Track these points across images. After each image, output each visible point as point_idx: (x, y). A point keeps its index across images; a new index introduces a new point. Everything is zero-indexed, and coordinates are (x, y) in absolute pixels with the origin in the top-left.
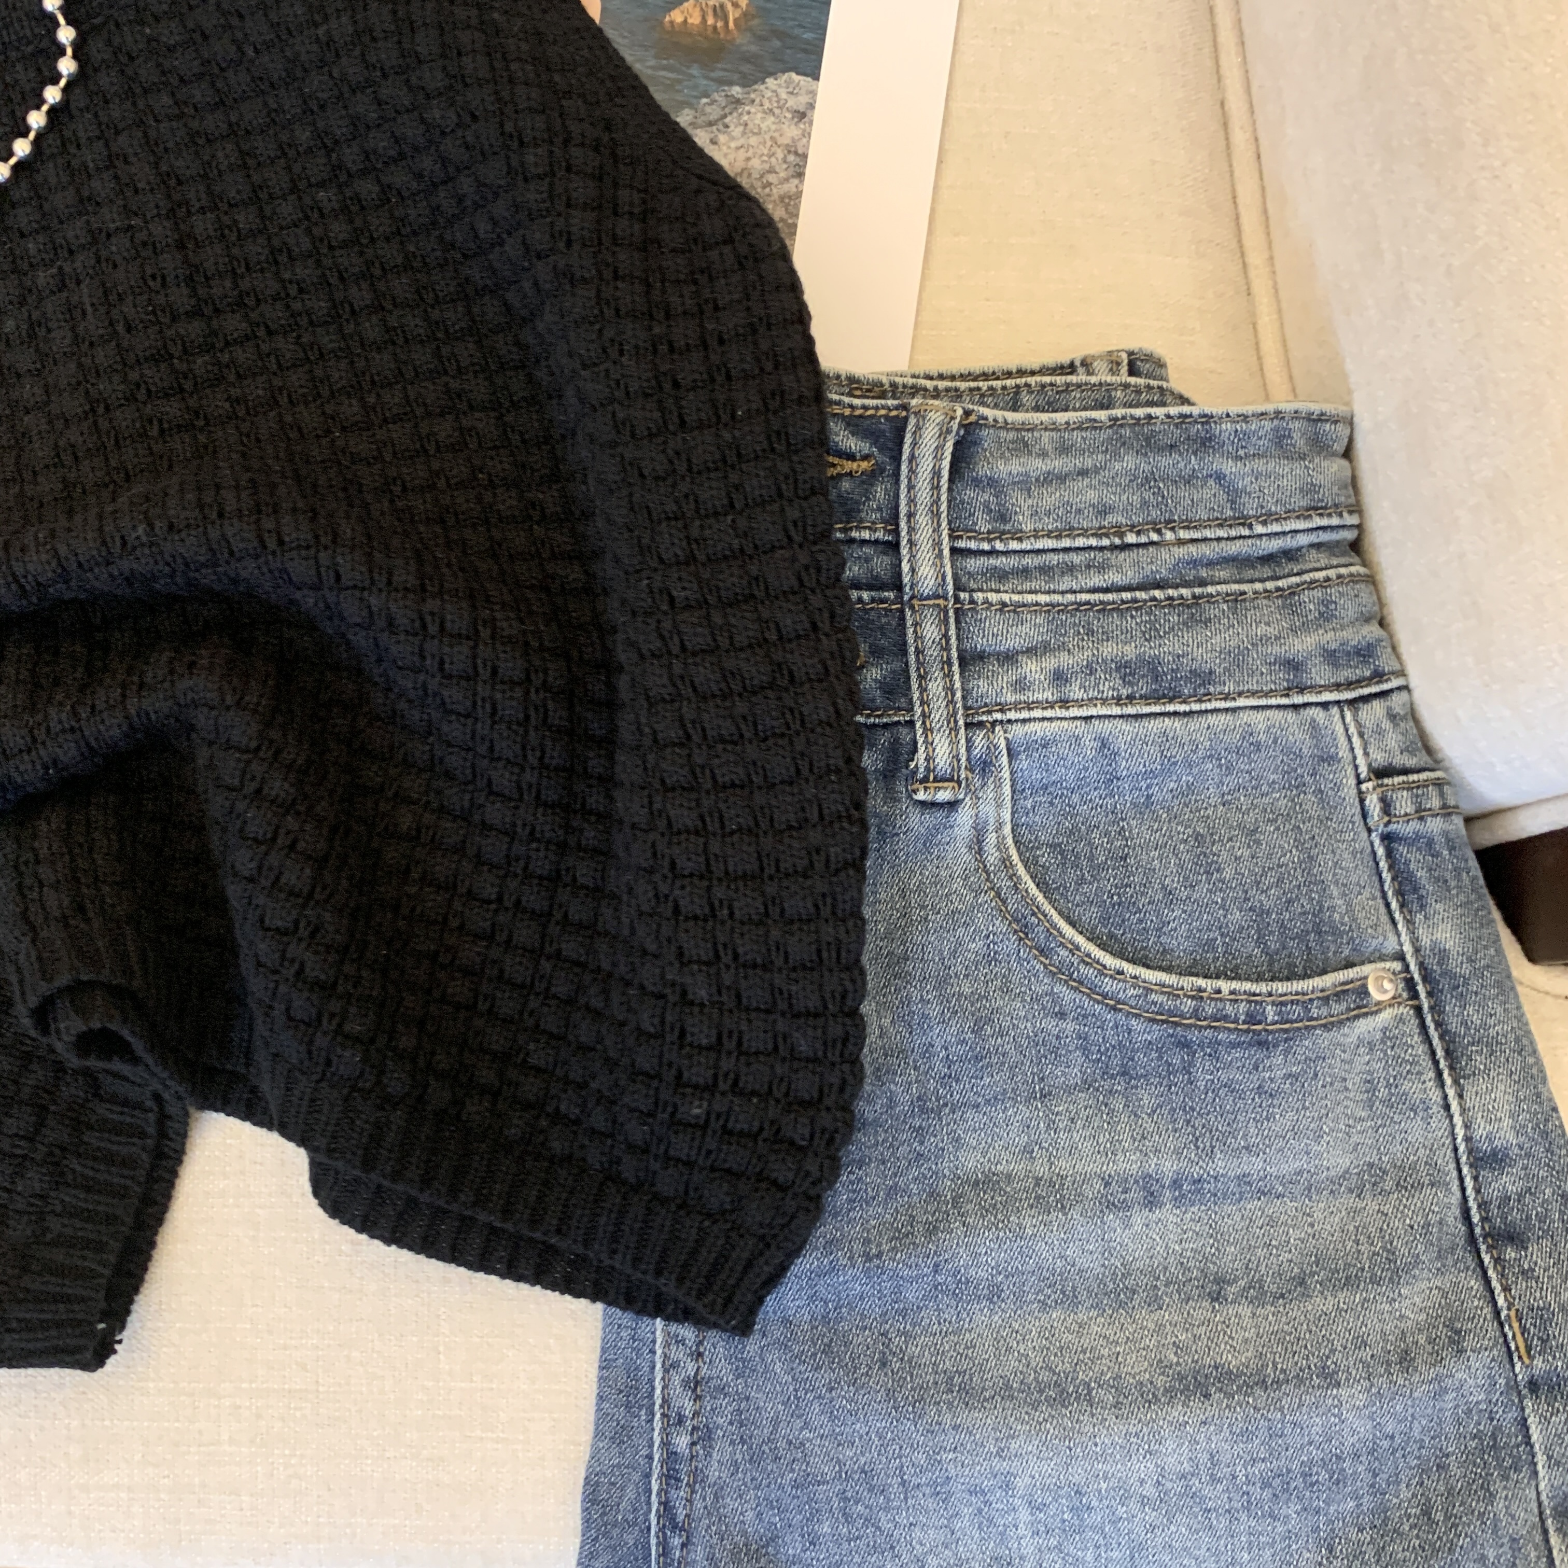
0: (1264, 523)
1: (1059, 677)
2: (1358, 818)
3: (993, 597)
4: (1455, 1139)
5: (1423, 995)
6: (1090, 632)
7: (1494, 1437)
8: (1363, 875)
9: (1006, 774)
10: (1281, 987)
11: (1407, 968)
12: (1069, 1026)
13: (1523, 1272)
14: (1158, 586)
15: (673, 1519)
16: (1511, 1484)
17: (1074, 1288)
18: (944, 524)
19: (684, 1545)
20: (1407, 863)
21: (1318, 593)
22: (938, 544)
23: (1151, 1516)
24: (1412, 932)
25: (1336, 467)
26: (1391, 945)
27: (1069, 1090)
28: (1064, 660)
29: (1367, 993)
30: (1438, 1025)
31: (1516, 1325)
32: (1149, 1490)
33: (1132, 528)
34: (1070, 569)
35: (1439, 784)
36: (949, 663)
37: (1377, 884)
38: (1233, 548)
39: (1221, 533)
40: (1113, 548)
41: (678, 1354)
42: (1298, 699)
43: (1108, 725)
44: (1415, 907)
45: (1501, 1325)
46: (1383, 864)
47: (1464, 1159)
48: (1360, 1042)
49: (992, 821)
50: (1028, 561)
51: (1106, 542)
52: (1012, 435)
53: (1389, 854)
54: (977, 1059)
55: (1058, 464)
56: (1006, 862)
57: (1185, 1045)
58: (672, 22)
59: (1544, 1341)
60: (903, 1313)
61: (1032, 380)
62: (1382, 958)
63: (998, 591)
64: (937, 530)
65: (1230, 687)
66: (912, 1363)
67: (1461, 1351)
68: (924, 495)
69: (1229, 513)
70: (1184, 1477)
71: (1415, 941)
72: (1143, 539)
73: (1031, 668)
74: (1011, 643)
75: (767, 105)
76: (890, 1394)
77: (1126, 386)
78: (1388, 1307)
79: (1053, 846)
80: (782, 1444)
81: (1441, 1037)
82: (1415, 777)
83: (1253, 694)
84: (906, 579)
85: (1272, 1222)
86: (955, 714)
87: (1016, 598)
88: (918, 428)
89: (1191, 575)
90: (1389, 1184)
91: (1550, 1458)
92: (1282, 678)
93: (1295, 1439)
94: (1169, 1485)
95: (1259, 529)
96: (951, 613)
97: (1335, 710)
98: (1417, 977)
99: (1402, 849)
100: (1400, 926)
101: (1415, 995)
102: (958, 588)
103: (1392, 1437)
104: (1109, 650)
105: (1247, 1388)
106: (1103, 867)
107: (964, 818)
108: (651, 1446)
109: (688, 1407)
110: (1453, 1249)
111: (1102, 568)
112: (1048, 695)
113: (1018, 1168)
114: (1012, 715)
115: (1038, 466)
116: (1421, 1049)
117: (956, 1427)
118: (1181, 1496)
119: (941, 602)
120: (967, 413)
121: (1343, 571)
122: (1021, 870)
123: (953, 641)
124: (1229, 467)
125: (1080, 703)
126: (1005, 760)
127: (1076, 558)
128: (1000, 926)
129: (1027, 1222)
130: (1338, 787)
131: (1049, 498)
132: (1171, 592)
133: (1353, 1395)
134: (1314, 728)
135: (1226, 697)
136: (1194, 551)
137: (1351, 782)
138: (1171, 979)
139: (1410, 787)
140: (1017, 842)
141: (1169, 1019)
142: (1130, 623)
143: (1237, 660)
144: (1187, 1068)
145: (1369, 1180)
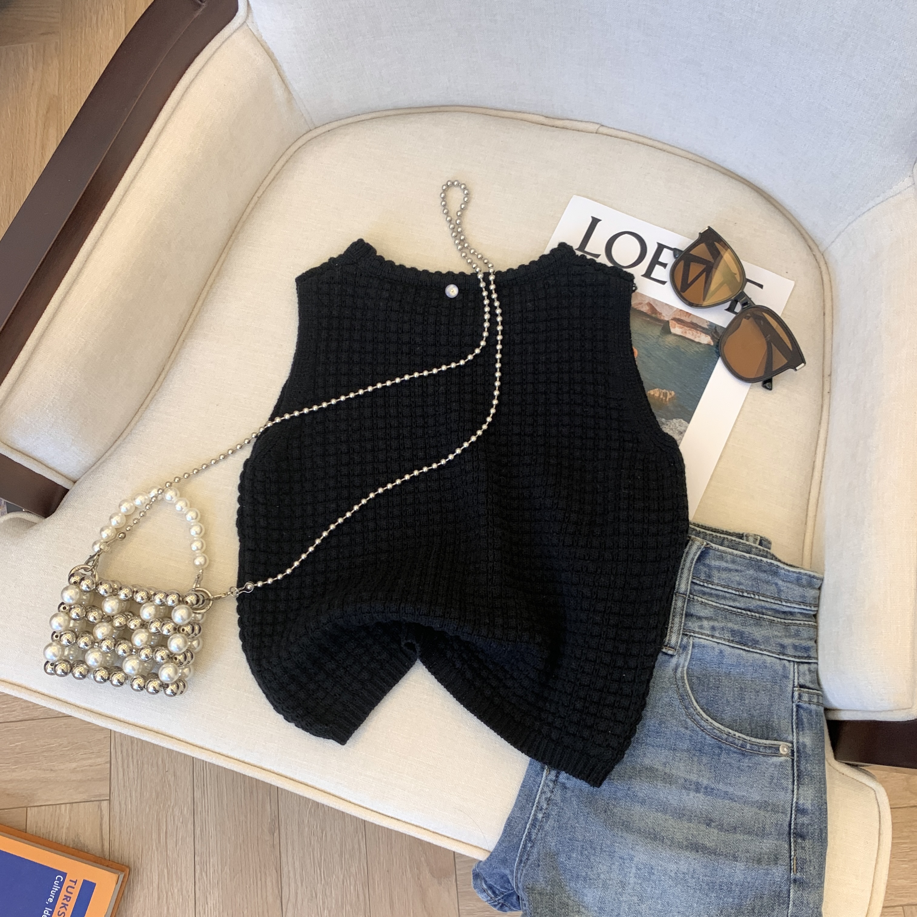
0: (786, 602)
1: (713, 628)
2: (790, 697)
3: (700, 599)
4: (792, 802)
5: (795, 756)
6: (726, 618)
7: (779, 893)
8: (787, 715)
9: (690, 652)
10: (753, 739)
11: (793, 747)
12: (688, 732)
13: (802, 847)
14: (750, 611)
15: (530, 838)
16: (780, 908)
17: (667, 809)
18: (691, 574)
19: (531, 847)
20: (802, 715)
21: (796, 627)
22: (688, 579)
23: (671, 882)
24: (798, 736)
25: (813, 593)
26: (790, 738)
27: (683, 750)
28: (716, 624)
29: (779, 750)
30: (798, 766)
31: (795, 861)
32: (673, 874)
33: (747, 591)
34: (725, 598)
35: (818, 695)
36: (682, 615)
37: (791, 719)
38: (775, 607)
39: (773, 601)
40: (739, 595)
41: (546, 789)
42: (781, 657)
43: (723, 647)
44: (801, 729)
45: (791, 860)
46: (794, 714)
47: (794, 808)
48: (773, 764)
49: (681, 664)
50: (713, 591)
51: (737, 593)
52: (719, 553)
53: (797, 711)
54: (657, 733)
55: (730, 566)
56: (682, 678)
57: (720, 748)
58: (650, 394)
59: (802, 869)
60: (615, 799)
61: (729, 537)
62: (786, 741)
63: (702, 598)
64: (689, 575)
65: (762, 647)
66: (613, 814)
67: (777, 864)
69: (777, 596)
70: (684, 873)
71: (798, 739)
72: (749, 596)
73: (705, 623)
74: (702, 614)
75: (671, 427)
76: (605, 821)
77: (757, 548)
78: (758, 844)
79: (698, 678)
80: (569, 826)
81: (798, 770)
82: (811, 691)
83: (769, 651)
84: (677, 587)
85: (731, 808)
86: (680, 629)
87: (706, 601)
88: (692, 545)
89: (760, 610)
90: (769, 809)
91: (794, 903)
92: (779, 649)
93: (720, 873)
94: (679, 875)
95: (784, 603)
96: (686, 600)
97: (792, 663)
98: (795, 750)
99: (802, 711)
100: (794, 733)
101: (793, 755)
102: (691, 593)
103: (749, 883)
104: (730, 625)
105: (710, 853)
106: (711, 688)
107: (674, 661)
108: (530, 814)
109: (545, 806)
110: (783, 834)
111: (734, 600)
112: (708, 632)
113: (660, 768)
114: (696, 635)
115: (724, 564)
116: (790, 772)
117: (621, 837)
118: (682, 879)
119: (684, 596)
120: (708, 544)
121: (806, 623)
122: (686, 681)
123: (685, 608)
124: (780, 583)
125: (717, 638)
126: (691, 648)
127: (728, 595)
128: (676, 696)
129: (659, 784)
130: (787, 686)
131: (724, 575)
132: (753, 614)
133: (740, 865)
134: (784, 666)
135: (761, 650)
136: (763, 604)
137: (791, 686)
138: (722, 727)
139: (808, 693)
140: (687, 673)
141: (718, 738)
142: (738, 619)
143: (767, 640)
144: (719, 755)
145: (764, 806)
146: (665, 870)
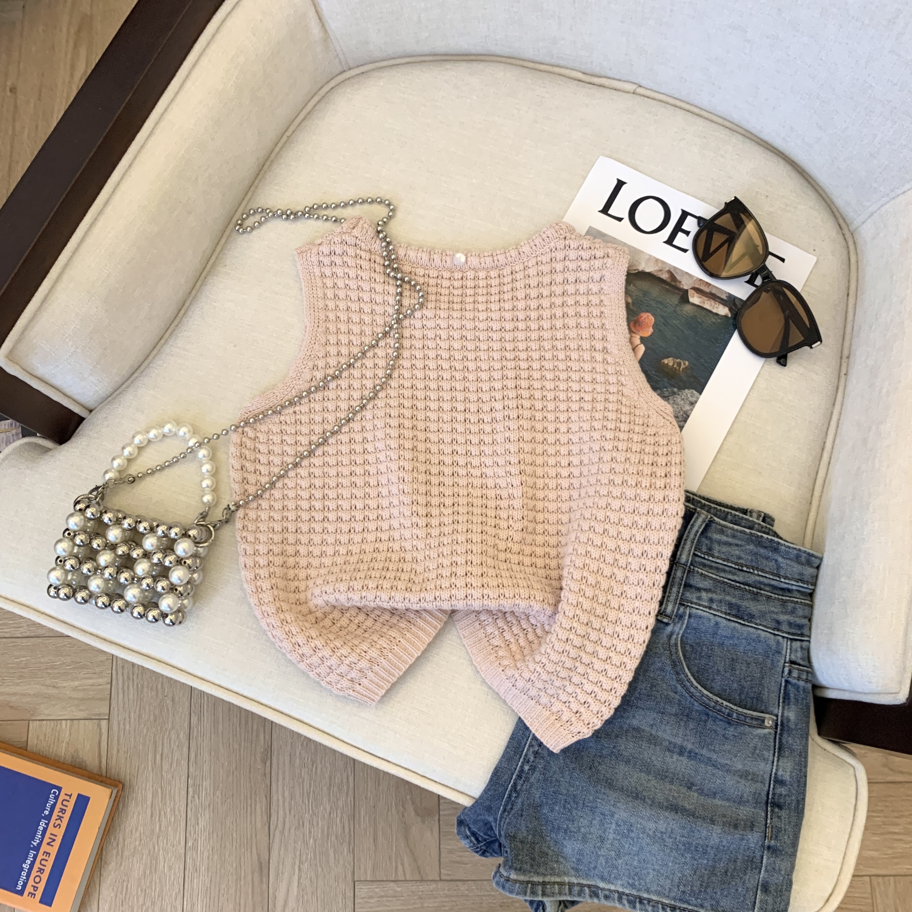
0: (784, 579)
1: (711, 600)
2: (780, 673)
3: (700, 571)
4: (772, 773)
5: (779, 729)
6: (724, 591)
7: (752, 858)
8: (776, 689)
9: (686, 622)
10: (740, 710)
11: (777, 720)
12: (677, 697)
13: (778, 816)
14: (749, 585)
15: (515, 789)
16: (752, 872)
17: (651, 770)
18: (694, 546)
19: (516, 797)
20: (789, 691)
21: (793, 605)
22: (690, 551)
23: (649, 841)
24: (783, 710)
25: (811, 571)
26: (776, 711)
27: (671, 714)
28: (714, 596)
29: (764, 722)
30: (780, 739)
31: (770, 829)
32: (651, 833)
33: (746, 566)
34: (724, 571)
35: (808, 672)
36: (681, 584)
37: (778, 693)
38: (773, 582)
39: (772, 577)
40: (739, 569)
41: (534, 743)
42: (776, 633)
43: (720, 619)
44: (787, 704)
45: (766, 828)
46: (782, 688)
47: (772, 779)
48: (757, 735)
49: (676, 632)
50: (713, 564)
51: (737, 567)
52: (720, 527)
53: (786, 686)
54: (648, 696)
55: (731, 540)
56: (676, 644)
57: (708, 715)
59: (776, 837)
60: (601, 757)
61: (733, 512)
62: (772, 714)
63: (702, 569)
64: (692, 546)
65: (758, 621)
66: (598, 771)
67: (752, 830)
68: (692, 536)
69: (775, 572)
70: (662, 833)
71: (782, 713)
72: (748, 570)
73: (704, 595)
74: (701, 585)
75: (683, 397)
76: (589, 777)
77: (759, 524)
78: (735, 810)
79: (691, 646)
80: (554, 779)
81: (779, 743)
82: (802, 667)
83: (764, 626)
84: (678, 556)
85: (713, 775)
86: (678, 599)
87: (706, 573)
88: (697, 518)
89: (758, 585)
90: (750, 778)
91: (766, 869)
92: (774, 625)
93: (697, 835)
94: (657, 834)
95: (782, 580)
96: (687, 571)
97: (786, 640)
98: (779, 723)
99: (789, 686)
100: (780, 707)
101: (776, 728)
102: (691, 564)
103: (724, 847)
104: (728, 598)
105: (689, 815)
106: (703, 657)
107: (669, 629)
108: (517, 766)
110: (760, 803)
111: (734, 574)
112: (706, 604)
113: (647, 729)
114: (693, 606)
115: (725, 539)
116: (772, 744)
117: (604, 793)
118: (659, 838)
119: (685, 566)
120: (712, 518)
121: (803, 601)
122: (679, 648)
123: (685, 578)
124: (780, 559)
125: (714, 610)
126: (687, 617)
127: (727, 569)
128: (668, 662)
129: (644, 745)
130: (778, 661)
131: (725, 549)
132: (751, 588)
133: (717, 829)
134: (778, 642)
135: (756, 624)
136: (762, 579)
137: (783, 661)
138: (710, 695)
139: (799, 670)
140: (681, 640)
141: (706, 706)
142: (737, 593)
143: (763, 615)
144: (705, 721)
145: (745, 775)
146: (644, 828)
